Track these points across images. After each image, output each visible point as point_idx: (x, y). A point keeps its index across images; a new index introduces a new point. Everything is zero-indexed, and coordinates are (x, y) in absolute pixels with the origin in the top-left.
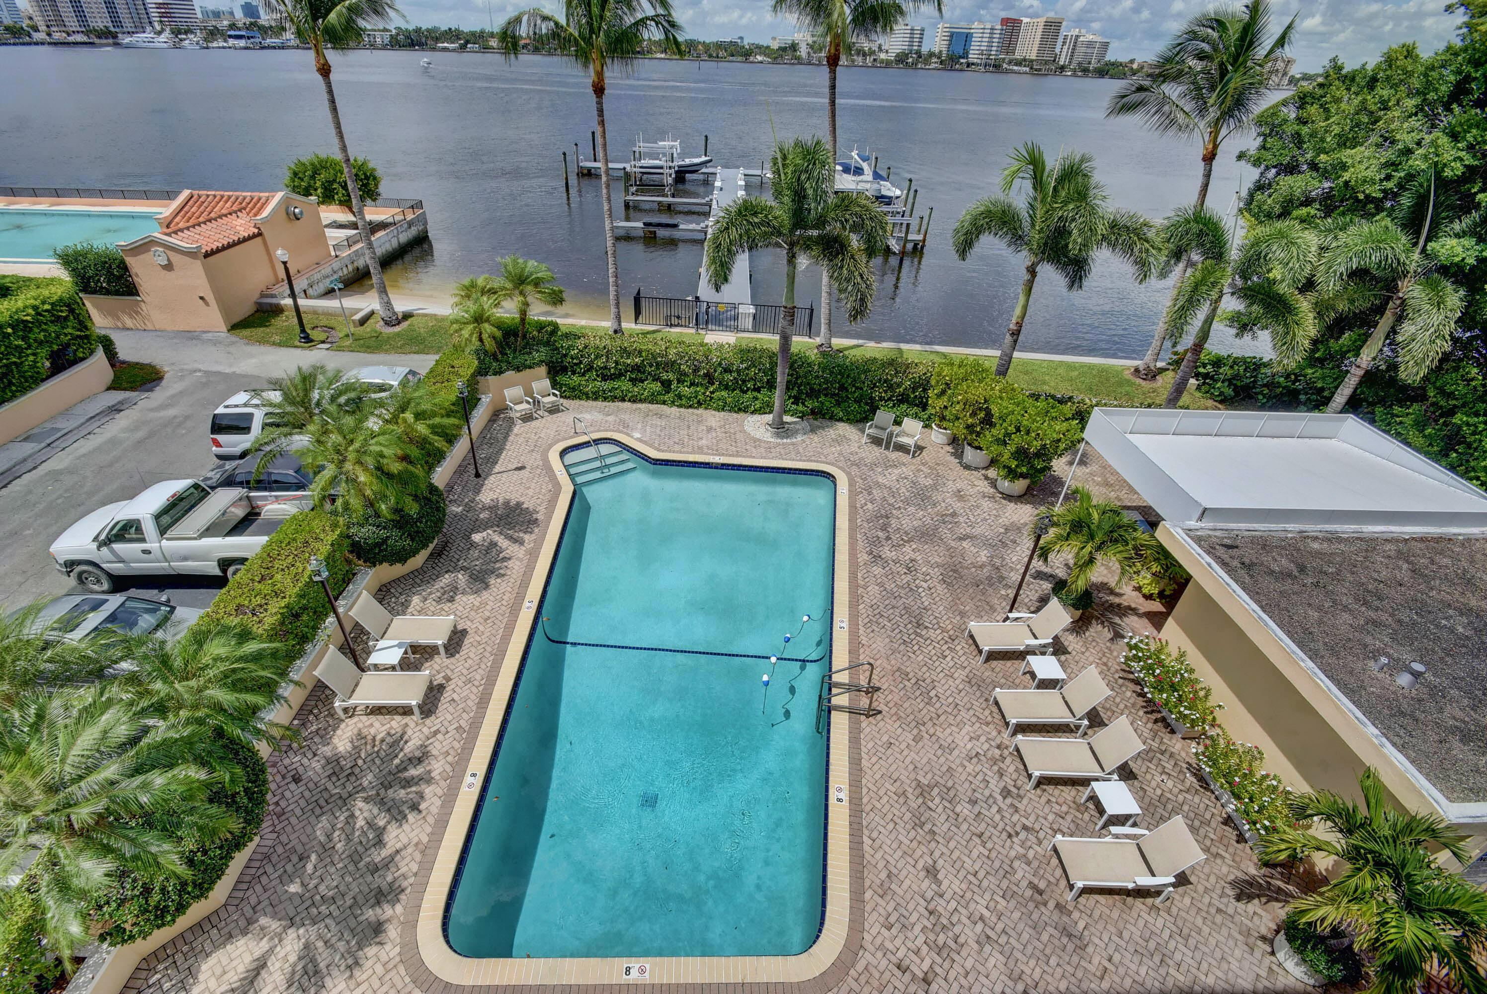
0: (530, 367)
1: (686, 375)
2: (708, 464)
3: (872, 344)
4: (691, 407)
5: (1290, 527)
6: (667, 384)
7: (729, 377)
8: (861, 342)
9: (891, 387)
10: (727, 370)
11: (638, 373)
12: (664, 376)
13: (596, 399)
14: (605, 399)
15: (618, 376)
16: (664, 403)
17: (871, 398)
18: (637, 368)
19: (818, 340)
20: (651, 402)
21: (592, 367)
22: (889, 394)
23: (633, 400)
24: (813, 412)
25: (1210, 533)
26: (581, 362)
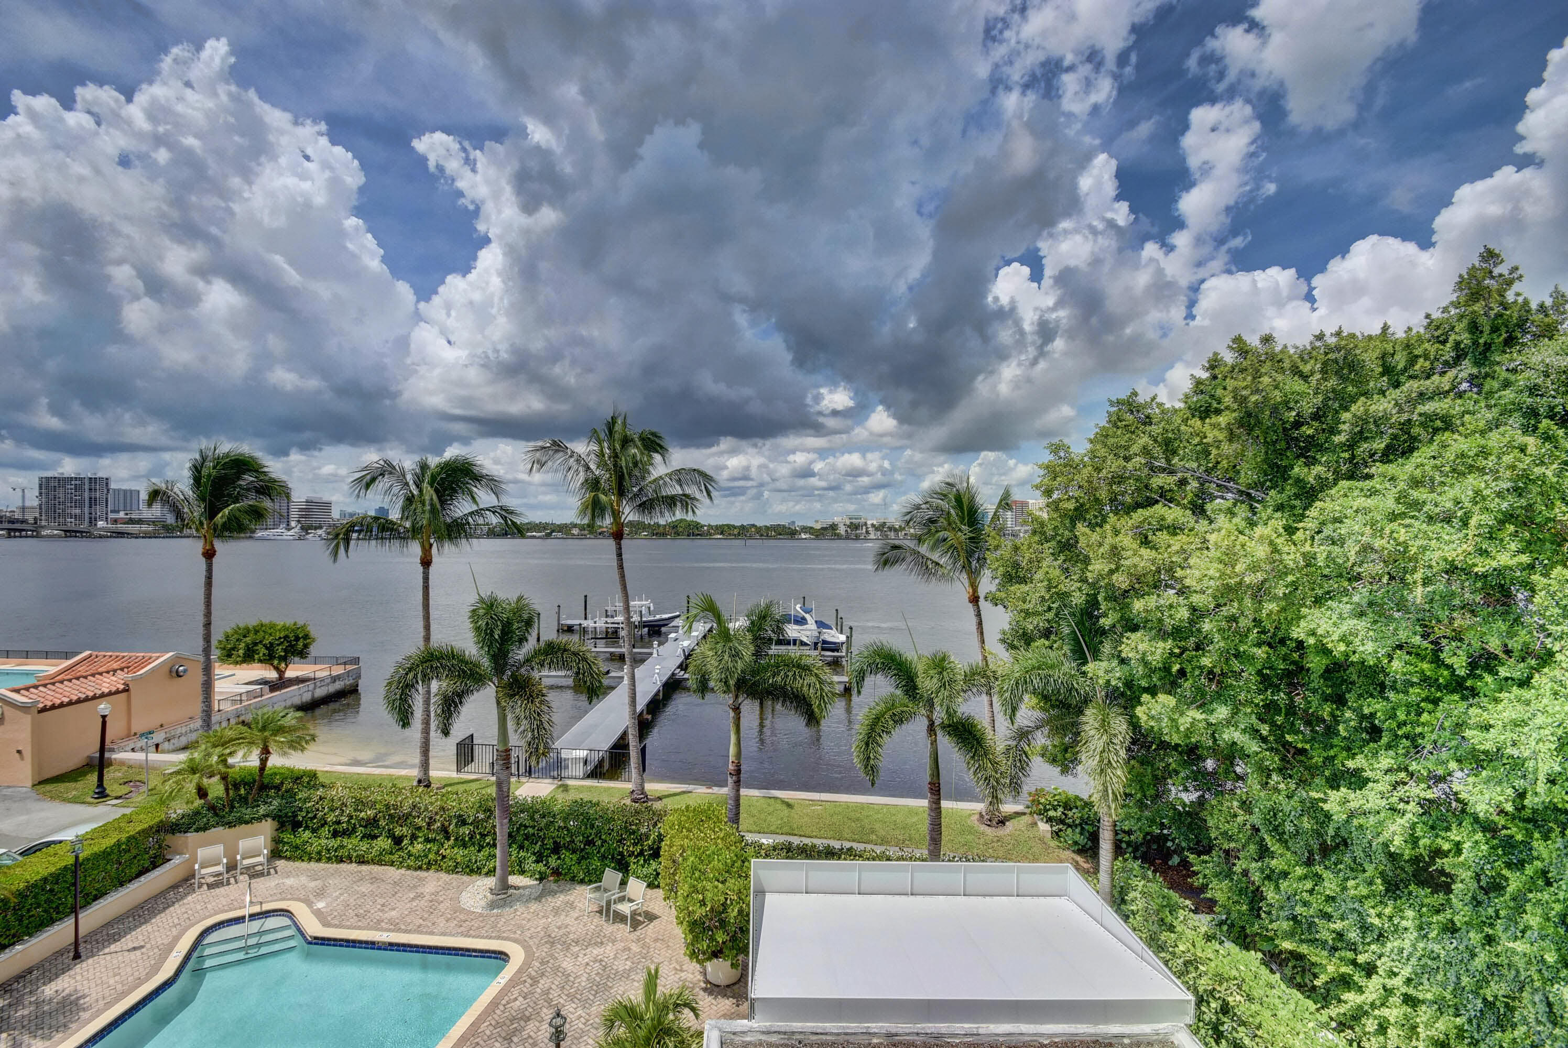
0: (247, 823)
1: (419, 828)
2: (373, 943)
3: (702, 790)
4: (420, 868)
5: (874, 1027)
6: (398, 841)
7: (466, 830)
8: (690, 787)
9: (639, 840)
10: (462, 822)
11: (371, 829)
12: (398, 831)
13: (319, 860)
14: (329, 860)
15: (348, 833)
16: (392, 864)
17: (621, 854)
18: (373, 822)
19: (630, 786)
20: (380, 863)
21: (326, 823)
22: (639, 848)
23: (361, 861)
24: (556, 873)
25: (764, 1037)
26: (315, 817)
